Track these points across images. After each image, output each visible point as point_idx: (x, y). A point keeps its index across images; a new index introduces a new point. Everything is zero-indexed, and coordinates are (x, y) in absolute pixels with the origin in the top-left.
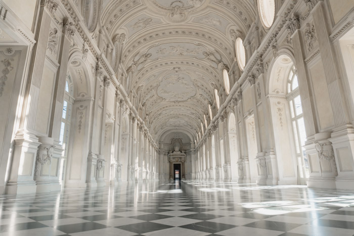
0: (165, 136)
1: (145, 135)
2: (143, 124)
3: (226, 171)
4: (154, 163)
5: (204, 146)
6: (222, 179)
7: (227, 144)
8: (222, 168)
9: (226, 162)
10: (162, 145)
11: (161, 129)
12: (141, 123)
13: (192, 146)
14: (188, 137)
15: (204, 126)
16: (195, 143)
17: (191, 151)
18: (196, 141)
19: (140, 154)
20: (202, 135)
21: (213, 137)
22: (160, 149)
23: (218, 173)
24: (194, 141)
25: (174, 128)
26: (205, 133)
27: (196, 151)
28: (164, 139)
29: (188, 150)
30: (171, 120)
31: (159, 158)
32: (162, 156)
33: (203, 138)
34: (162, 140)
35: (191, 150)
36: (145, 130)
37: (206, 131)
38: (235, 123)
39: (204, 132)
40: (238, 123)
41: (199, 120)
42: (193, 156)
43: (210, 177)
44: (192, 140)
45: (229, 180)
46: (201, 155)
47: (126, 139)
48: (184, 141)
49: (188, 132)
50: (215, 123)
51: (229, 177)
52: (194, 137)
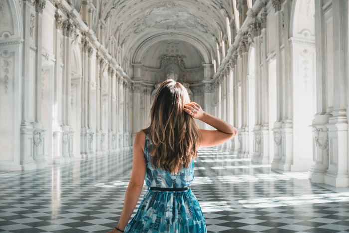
0: (145, 48)
1: (85, 44)
2: (74, 16)
3: (280, 142)
4: (117, 111)
5: (232, 73)
6: (268, 157)
7: (285, 70)
8: (271, 132)
9: (280, 119)
10: (139, 70)
11: (135, 32)
12: (69, 15)
13: (207, 73)
14: (198, 52)
15: (233, 27)
16: (212, 67)
17: (204, 85)
18: (214, 62)
19: (66, 92)
20: (227, 47)
21: (252, 52)
22: (132, 78)
23: (259, 142)
24: (211, 62)
25: (166, 31)
26: (235, 44)
27: (214, 85)
28: (144, 57)
29: (198, 82)
30: (156, 11)
31: (132, 99)
32: (138, 95)
33: (229, 54)
34: (139, 59)
35: (204, 82)
36: (84, 34)
37: (237, 38)
38: (312, 11)
39: (233, 41)
40: (323, 12)
41: (222, 12)
42: (207, 95)
43: (241, 148)
44: (207, 60)
45: (286, 166)
46: (225, 95)
47: (13, 53)
48: (188, 62)
49: (198, 40)
50: (259, 16)
51: (288, 157)
52: (212, 53)
